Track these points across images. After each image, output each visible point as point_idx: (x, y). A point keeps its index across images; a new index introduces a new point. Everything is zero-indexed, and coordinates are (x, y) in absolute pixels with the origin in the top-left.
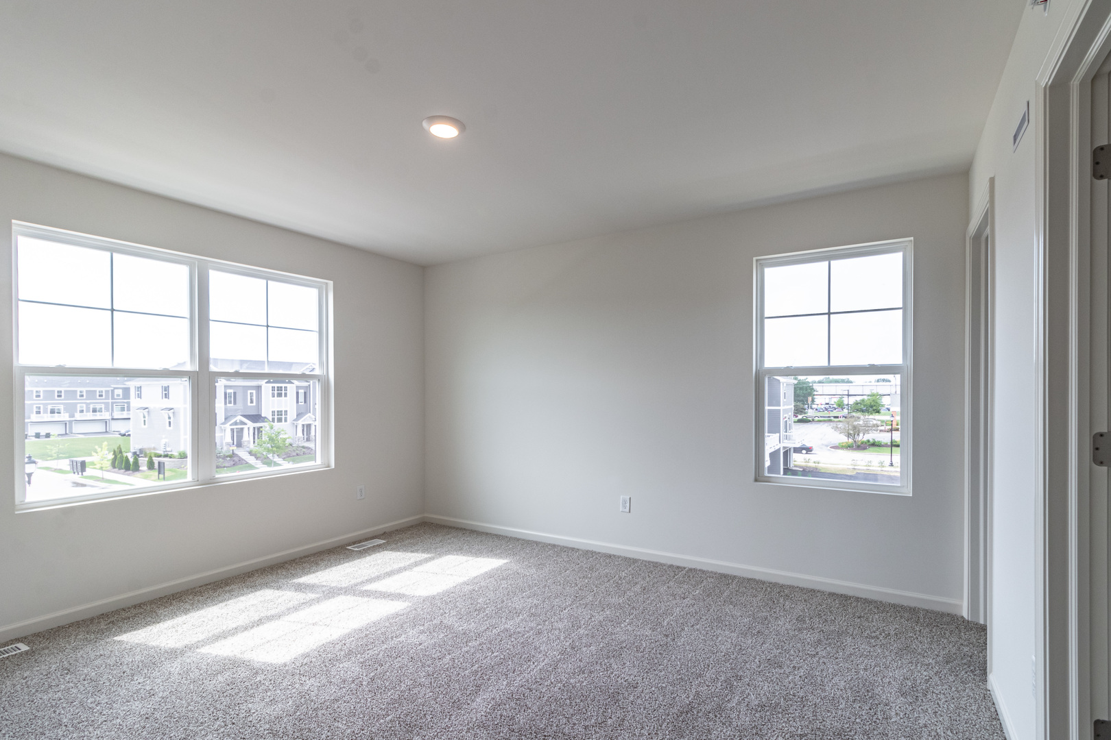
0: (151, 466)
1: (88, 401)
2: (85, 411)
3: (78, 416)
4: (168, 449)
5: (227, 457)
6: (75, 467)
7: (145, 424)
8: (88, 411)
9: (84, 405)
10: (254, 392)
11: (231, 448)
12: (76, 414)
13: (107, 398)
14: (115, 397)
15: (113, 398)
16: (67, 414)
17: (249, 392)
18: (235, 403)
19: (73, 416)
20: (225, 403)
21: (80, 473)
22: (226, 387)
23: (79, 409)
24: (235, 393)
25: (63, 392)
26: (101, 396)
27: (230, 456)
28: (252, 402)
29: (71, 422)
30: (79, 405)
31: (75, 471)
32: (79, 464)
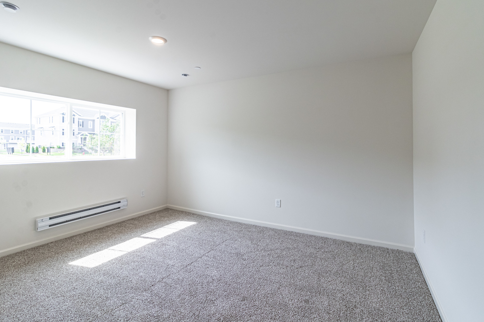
0: (44, 151)
1: (15, 135)
2: (13, 139)
3: (10, 141)
4: (52, 145)
5: (79, 149)
6: (9, 150)
7: (41, 135)
8: (15, 139)
9: (14, 137)
10: (92, 122)
11: (81, 145)
12: (9, 140)
13: (24, 134)
14: (28, 134)
15: (27, 134)
16: (6, 140)
17: (89, 122)
18: (83, 126)
19: (8, 141)
20: (79, 126)
21: (11, 154)
22: (79, 119)
23: (11, 139)
24: (83, 122)
25: (4, 130)
26: (21, 133)
27: (80, 149)
28: (90, 127)
29: (7, 144)
30: (11, 136)
31: (9, 152)
32: (11, 149)
